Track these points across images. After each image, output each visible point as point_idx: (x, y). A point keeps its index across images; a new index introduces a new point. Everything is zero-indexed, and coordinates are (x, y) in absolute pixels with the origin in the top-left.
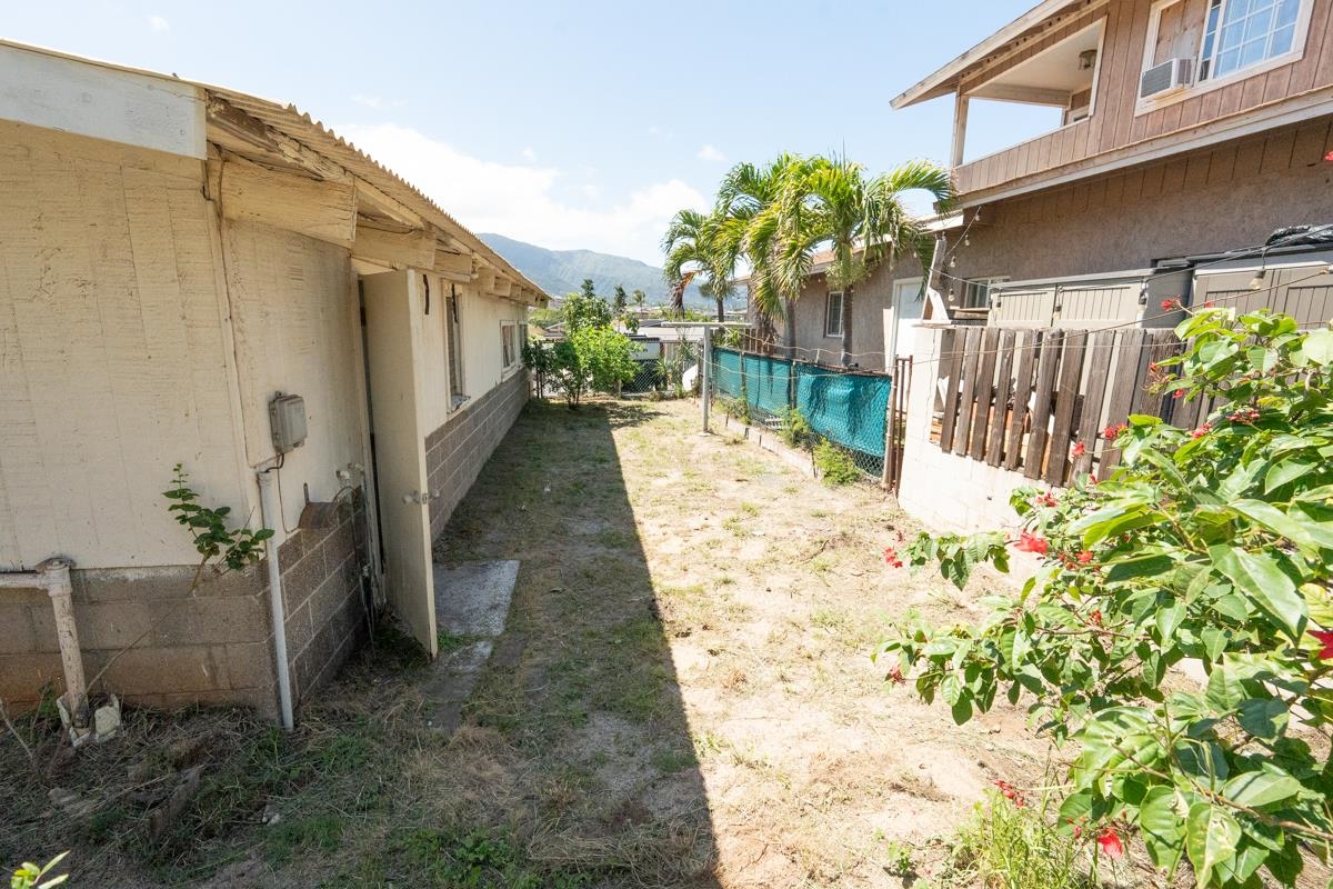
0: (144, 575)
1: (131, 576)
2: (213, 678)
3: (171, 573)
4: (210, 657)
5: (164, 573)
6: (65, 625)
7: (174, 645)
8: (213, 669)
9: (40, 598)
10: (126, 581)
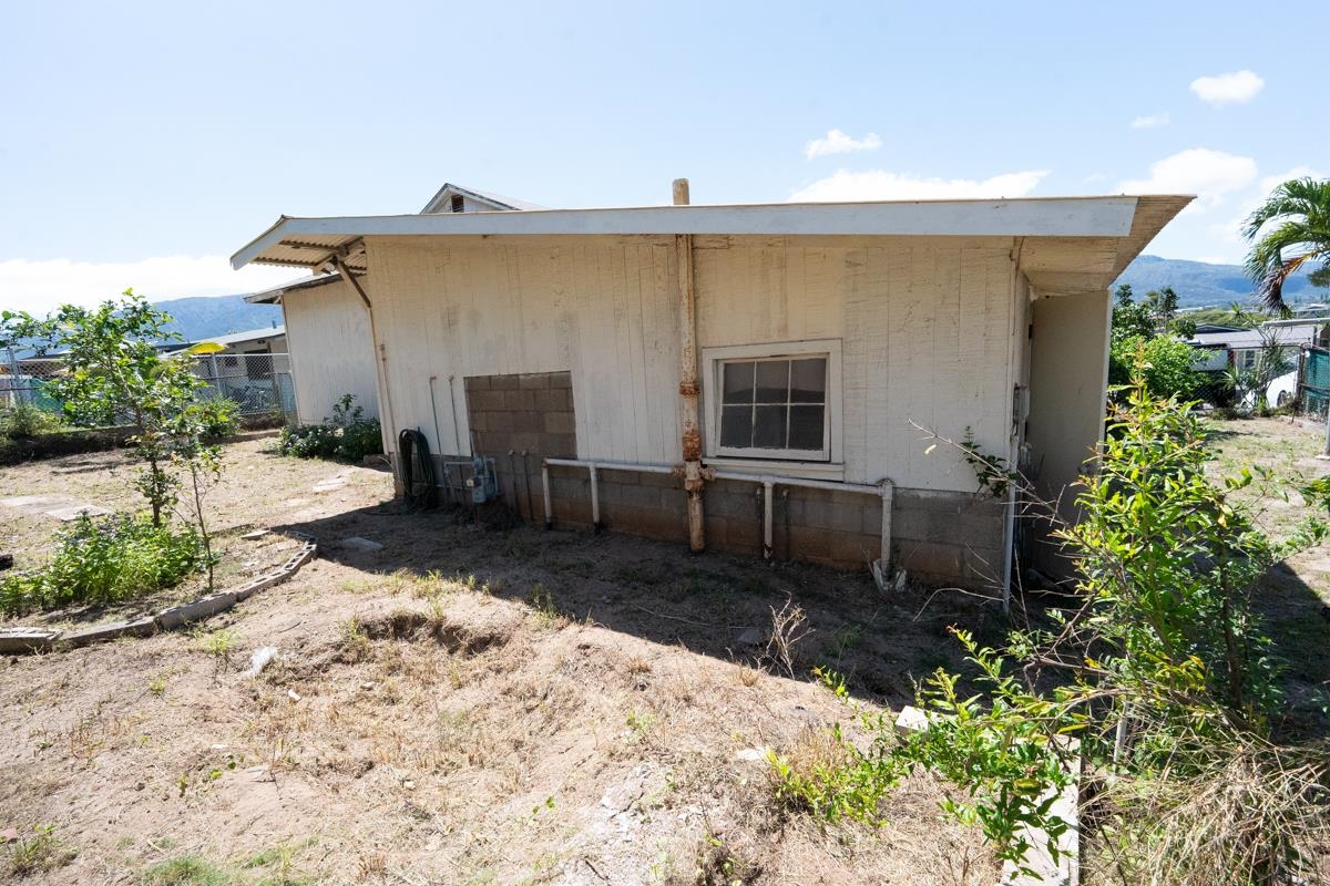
0: (930, 495)
1: (922, 495)
2: (961, 570)
3: (948, 496)
4: (962, 554)
5: (943, 495)
6: (887, 518)
7: (941, 542)
8: (963, 563)
9: (878, 499)
10: (919, 497)
